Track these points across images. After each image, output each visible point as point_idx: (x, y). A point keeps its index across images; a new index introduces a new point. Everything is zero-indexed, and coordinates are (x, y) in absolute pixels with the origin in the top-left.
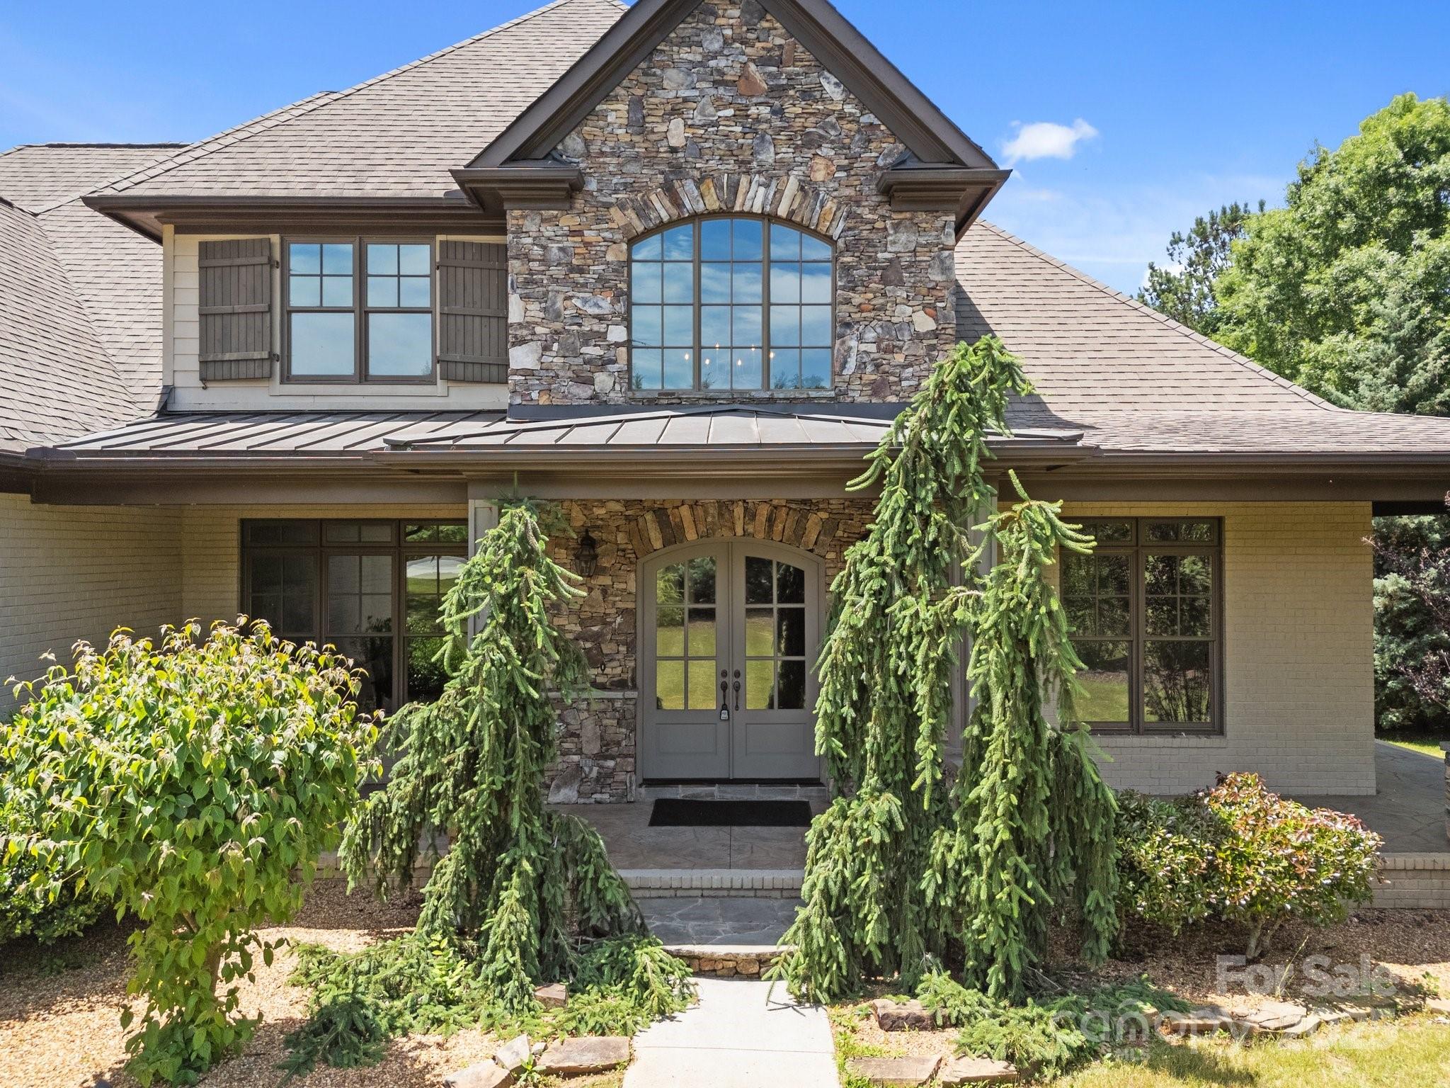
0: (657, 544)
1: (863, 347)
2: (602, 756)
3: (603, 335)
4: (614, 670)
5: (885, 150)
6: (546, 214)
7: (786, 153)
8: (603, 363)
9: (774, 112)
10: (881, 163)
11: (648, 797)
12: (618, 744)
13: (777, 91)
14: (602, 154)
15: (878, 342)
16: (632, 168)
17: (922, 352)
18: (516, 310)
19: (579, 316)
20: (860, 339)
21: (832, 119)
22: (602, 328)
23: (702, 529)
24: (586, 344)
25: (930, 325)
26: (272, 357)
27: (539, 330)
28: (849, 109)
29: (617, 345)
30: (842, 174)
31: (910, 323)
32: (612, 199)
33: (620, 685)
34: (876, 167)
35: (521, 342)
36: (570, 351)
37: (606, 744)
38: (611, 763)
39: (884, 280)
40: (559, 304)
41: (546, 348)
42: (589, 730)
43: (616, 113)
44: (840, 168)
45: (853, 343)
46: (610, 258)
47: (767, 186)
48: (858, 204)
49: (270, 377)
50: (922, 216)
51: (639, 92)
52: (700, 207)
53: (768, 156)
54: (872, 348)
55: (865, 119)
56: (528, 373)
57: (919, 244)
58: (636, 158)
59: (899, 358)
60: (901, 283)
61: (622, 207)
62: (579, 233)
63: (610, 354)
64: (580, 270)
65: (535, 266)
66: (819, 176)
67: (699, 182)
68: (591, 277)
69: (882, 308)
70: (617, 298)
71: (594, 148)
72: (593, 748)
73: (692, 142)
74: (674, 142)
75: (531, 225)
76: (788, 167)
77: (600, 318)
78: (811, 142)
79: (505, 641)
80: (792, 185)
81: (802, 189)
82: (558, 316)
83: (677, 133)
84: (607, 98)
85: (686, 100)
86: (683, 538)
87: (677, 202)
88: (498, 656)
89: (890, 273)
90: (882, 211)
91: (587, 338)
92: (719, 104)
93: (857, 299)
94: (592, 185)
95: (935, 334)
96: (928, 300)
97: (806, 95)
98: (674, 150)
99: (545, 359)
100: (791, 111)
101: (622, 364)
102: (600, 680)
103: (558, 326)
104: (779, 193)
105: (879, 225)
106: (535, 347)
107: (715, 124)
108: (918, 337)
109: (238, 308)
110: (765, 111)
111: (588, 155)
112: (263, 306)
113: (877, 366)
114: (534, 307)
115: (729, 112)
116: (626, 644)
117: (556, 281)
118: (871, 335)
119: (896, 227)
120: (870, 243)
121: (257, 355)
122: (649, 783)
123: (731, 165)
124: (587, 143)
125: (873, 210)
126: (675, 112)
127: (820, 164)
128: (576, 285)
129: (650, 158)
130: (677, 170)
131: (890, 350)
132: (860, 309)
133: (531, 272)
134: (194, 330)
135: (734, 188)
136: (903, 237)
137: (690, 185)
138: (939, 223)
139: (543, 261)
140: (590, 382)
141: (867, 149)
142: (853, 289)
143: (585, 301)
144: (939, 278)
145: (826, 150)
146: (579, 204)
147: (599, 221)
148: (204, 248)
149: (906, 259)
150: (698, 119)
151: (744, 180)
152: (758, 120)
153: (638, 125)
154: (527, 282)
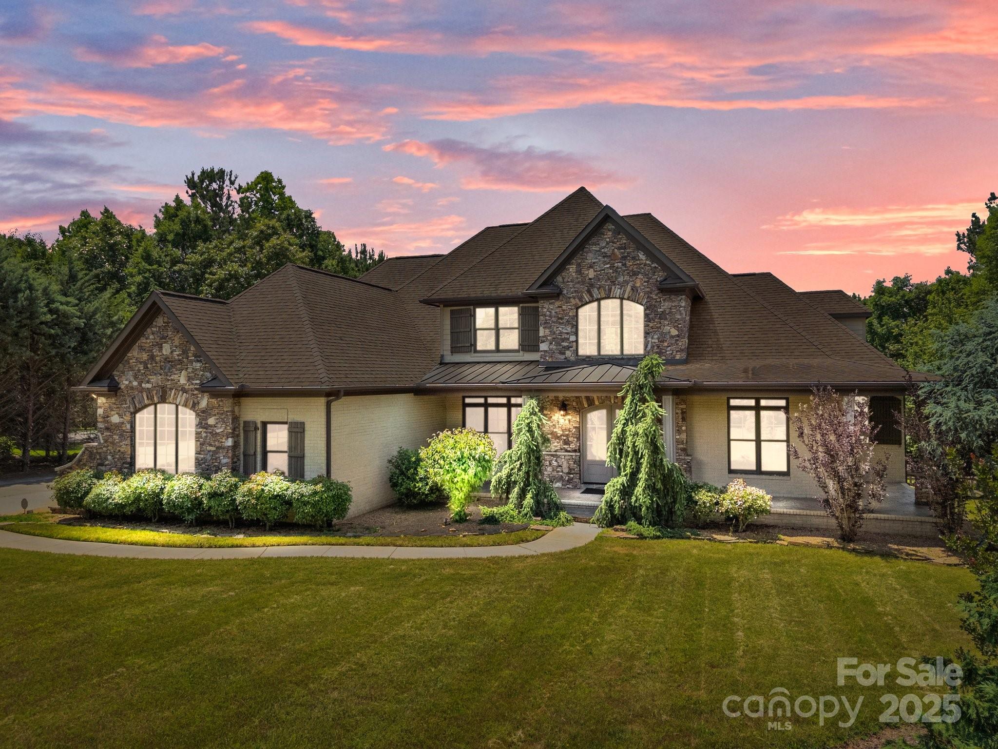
0: (586, 406)
1: (653, 341)
2: (569, 473)
3: (568, 339)
4: (573, 446)
5: (659, 276)
6: (551, 301)
7: (627, 278)
8: (568, 348)
9: (623, 265)
10: (658, 279)
11: (584, 487)
12: (574, 470)
13: (624, 258)
14: (568, 282)
15: (658, 339)
16: (577, 286)
17: (673, 342)
18: (542, 332)
19: (561, 333)
20: (652, 338)
21: (642, 266)
22: (568, 336)
23: (600, 401)
24: (563, 342)
25: (676, 333)
26: (471, 345)
27: (549, 338)
28: (648, 262)
29: (573, 342)
30: (646, 284)
31: (669, 332)
32: (571, 296)
33: (575, 451)
34: (657, 281)
35: (543, 342)
36: (558, 344)
37: (570, 469)
38: (572, 476)
39: (660, 318)
40: (555, 330)
41: (551, 344)
42: (565, 465)
43: (572, 268)
44: (645, 282)
45: (650, 339)
46: (570, 314)
47: (621, 289)
48: (651, 293)
49: (471, 351)
50: (673, 296)
51: (580, 261)
52: (599, 297)
53: (621, 279)
54: (657, 341)
55: (653, 265)
56: (545, 351)
57: (672, 306)
58: (579, 282)
59: (666, 344)
60: (666, 319)
61: (574, 298)
62: (561, 307)
63: (571, 345)
64: (561, 319)
65: (547, 318)
66: (638, 285)
67: (599, 289)
68: (564, 321)
69: (660, 328)
70: (572, 327)
71: (565, 280)
72: (566, 470)
73: (596, 276)
74: (590, 277)
75: (546, 305)
76: (627, 282)
77: (567, 333)
78: (635, 274)
79: (528, 434)
80: (629, 288)
81: (632, 289)
82: (554, 333)
83: (591, 274)
84: (570, 264)
85: (594, 263)
86: (594, 404)
87: (592, 296)
88: (526, 438)
89: (663, 316)
90: (659, 295)
91: (563, 340)
92: (605, 263)
93: (651, 325)
94: (565, 292)
95: (678, 336)
96: (676, 324)
97: (634, 258)
98: (590, 279)
99: (551, 347)
100: (628, 264)
101: (574, 348)
102: (569, 449)
103: (554, 336)
104: (625, 291)
105: (658, 300)
106: (548, 343)
107: (604, 270)
108: (672, 337)
109: (462, 330)
110: (620, 264)
111: (563, 282)
112: (469, 330)
113: (658, 347)
114: (547, 331)
115: (608, 266)
116: (576, 438)
117: (554, 322)
118: (656, 337)
119: (664, 300)
120: (655, 306)
121: (467, 345)
122: (585, 483)
123: (609, 283)
124: (563, 278)
125: (656, 295)
126: (591, 267)
127: (638, 281)
128: (560, 323)
129: (583, 282)
130: (592, 285)
131: (663, 341)
132: (652, 328)
133: (546, 320)
134: (449, 337)
135: (610, 290)
136: (667, 304)
137: (596, 290)
138: (679, 299)
139: (550, 316)
140: (564, 354)
141: (654, 275)
142: (650, 322)
143: (563, 328)
144: (679, 317)
145: (640, 276)
146: (561, 297)
147: (567, 303)
148: (452, 311)
149: (667, 311)
150: (598, 269)
151: (613, 287)
152: (617, 268)
153: (579, 272)
154: (545, 323)
